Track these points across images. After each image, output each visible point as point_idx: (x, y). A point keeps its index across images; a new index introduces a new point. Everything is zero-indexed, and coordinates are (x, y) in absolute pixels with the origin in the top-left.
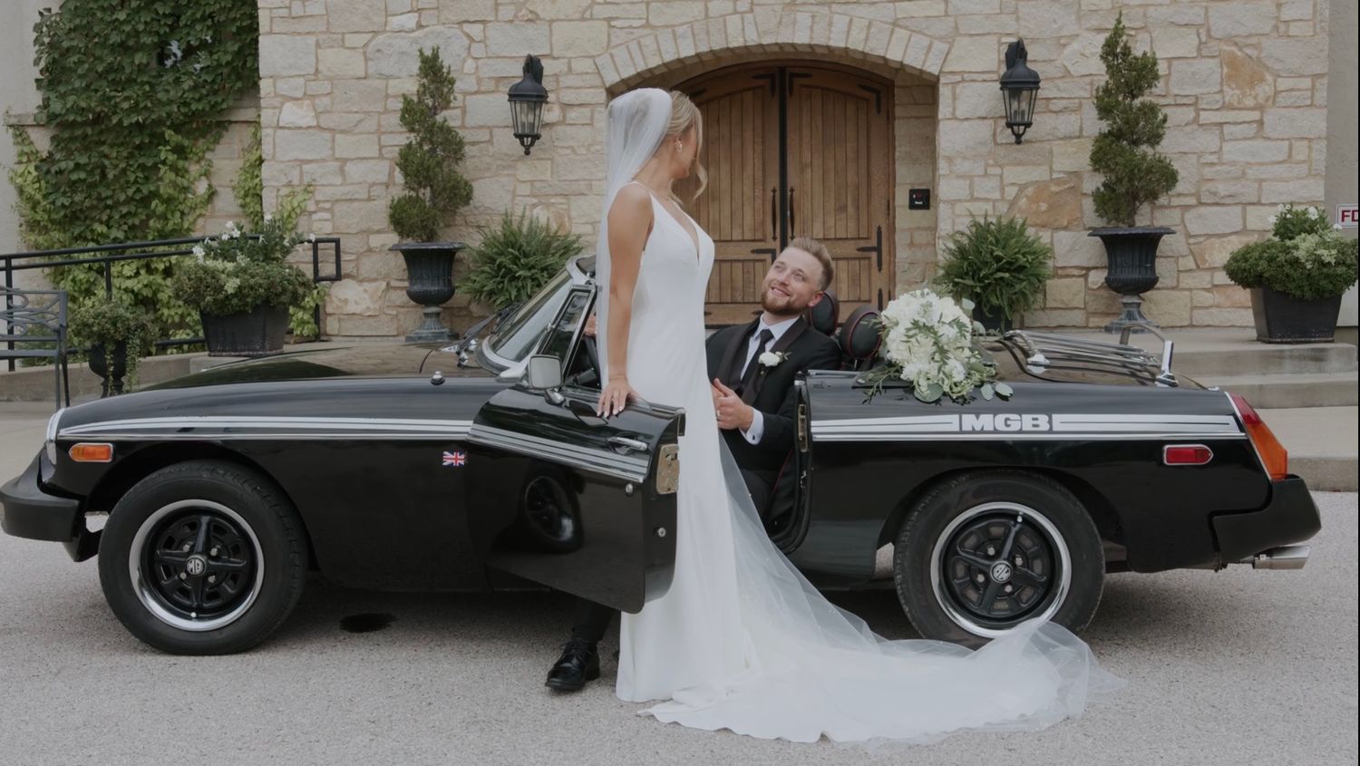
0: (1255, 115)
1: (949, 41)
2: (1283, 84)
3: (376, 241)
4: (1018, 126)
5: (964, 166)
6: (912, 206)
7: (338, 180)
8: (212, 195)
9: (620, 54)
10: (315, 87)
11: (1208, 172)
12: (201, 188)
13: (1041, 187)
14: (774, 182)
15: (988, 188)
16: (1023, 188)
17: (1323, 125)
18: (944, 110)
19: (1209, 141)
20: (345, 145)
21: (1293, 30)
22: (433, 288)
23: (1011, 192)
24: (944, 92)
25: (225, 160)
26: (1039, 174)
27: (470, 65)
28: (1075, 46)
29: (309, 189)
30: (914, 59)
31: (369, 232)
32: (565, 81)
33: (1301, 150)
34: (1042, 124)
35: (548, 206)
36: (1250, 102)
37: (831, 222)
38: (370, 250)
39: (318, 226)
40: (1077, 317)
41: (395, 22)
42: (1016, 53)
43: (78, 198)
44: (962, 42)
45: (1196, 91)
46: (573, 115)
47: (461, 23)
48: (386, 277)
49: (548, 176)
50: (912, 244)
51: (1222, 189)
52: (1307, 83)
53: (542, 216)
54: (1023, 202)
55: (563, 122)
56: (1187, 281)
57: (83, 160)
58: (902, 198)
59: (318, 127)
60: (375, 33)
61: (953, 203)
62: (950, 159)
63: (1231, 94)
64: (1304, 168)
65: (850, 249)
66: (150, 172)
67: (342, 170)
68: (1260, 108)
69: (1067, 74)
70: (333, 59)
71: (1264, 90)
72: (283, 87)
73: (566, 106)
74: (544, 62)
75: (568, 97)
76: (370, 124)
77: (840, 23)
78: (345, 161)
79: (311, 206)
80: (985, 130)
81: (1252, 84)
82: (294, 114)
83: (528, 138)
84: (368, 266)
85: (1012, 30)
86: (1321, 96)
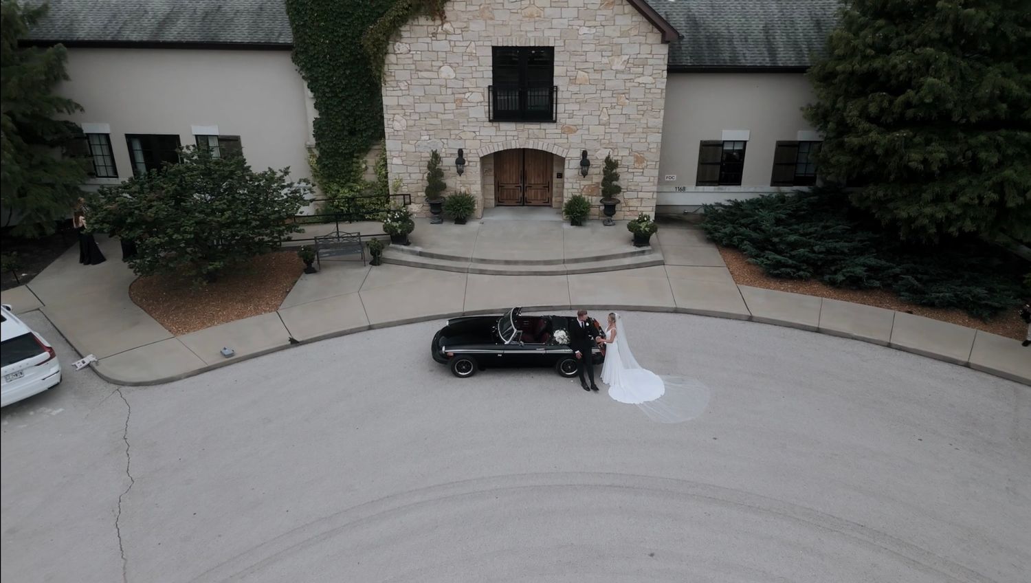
0: (642, 170)
1: (568, 149)
2: (648, 163)
3: (419, 194)
4: (585, 174)
5: (570, 180)
6: (558, 177)
7: (409, 178)
8: (366, 168)
9: (484, 149)
10: (401, 154)
11: (630, 184)
12: (364, 166)
13: (589, 185)
14: (521, 169)
15: (576, 186)
16: (585, 186)
17: (657, 173)
18: (566, 166)
19: (630, 176)
20: (410, 169)
21: (652, 150)
22: (437, 211)
23: (582, 187)
24: (567, 162)
25: (370, 160)
26: (589, 183)
27: (444, 150)
28: (599, 152)
29: (401, 180)
30: (559, 154)
31: (418, 192)
32: (469, 155)
33: (652, 179)
34: (591, 171)
35: (465, 186)
36: (640, 167)
37: (536, 179)
38: (418, 196)
39: (405, 190)
40: (597, 217)
41: (423, 138)
42: (585, 154)
43: (331, 171)
44: (571, 150)
45: (627, 164)
46: (471, 164)
47: (441, 139)
48: (423, 203)
49: (465, 179)
50: (557, 187)
51: (633, 188)
52: (654, 163)
53: (463, 190)
54: (585, 189)
55: (468, 165)
56: (623, 209)
57: (331, 161)
58: (555, 175)
59: (403, 164)
60: (418, 141)
61: (567, 189)
62: (567, 179)
63: (636, 165)
64: (652, 184)
65: (541, 186)
66: (349, 165)
67: (410, 176)
68: (643, 169)
69: (597, 158)
70: (406, 147)
71: (644, 164)
72: (393, 154)
73: (469, 162)
74: (463, 150)
75: (469, 159)
76: (417, 164)
77: (541, 143)
78: (410, 173)
79: (402, 185)
80: (576, 172)
81: (641, 163)
82: (396, 161)
83: (460, 172)
84: (418, 200)
85: (584, 147)
86: (658, 166)
